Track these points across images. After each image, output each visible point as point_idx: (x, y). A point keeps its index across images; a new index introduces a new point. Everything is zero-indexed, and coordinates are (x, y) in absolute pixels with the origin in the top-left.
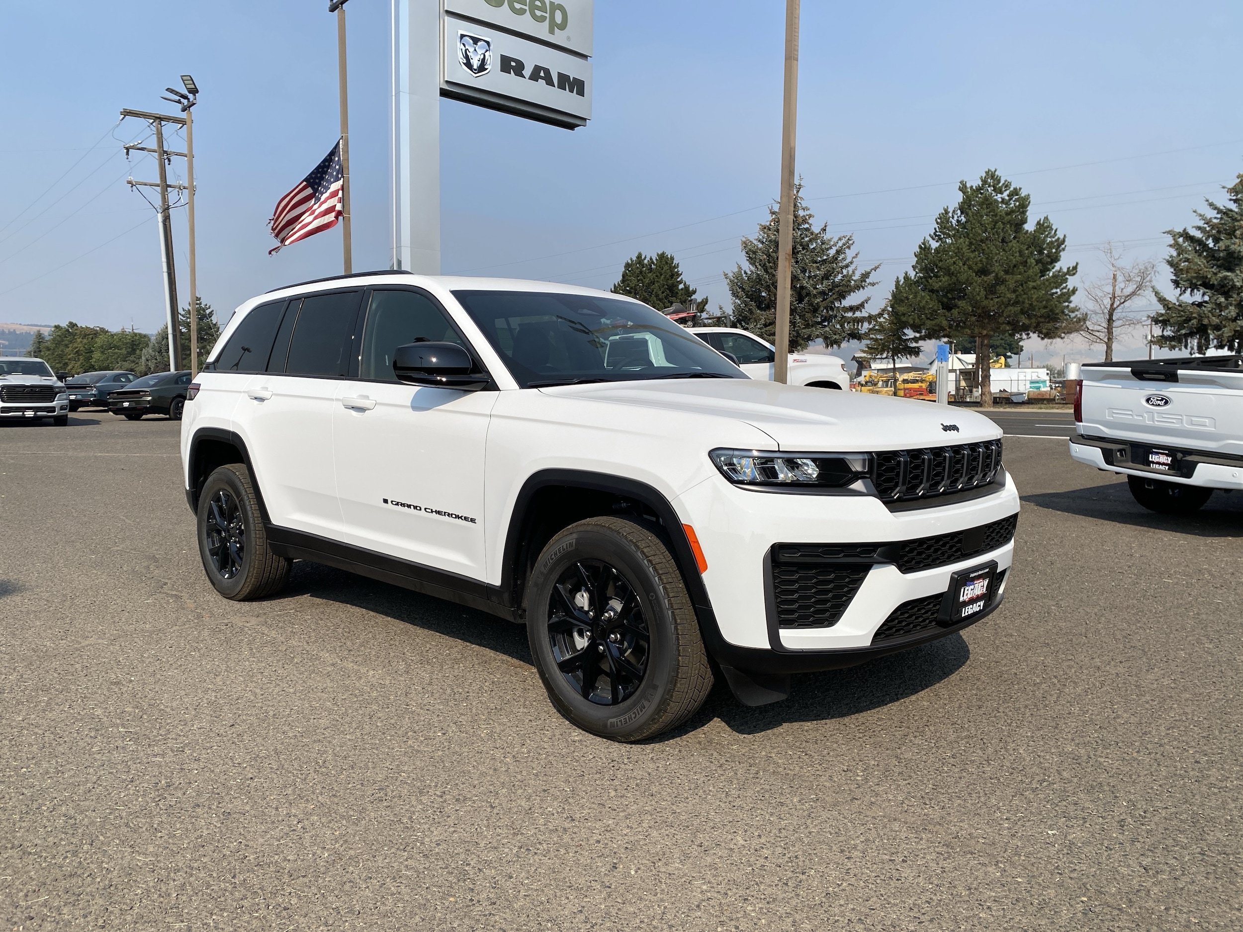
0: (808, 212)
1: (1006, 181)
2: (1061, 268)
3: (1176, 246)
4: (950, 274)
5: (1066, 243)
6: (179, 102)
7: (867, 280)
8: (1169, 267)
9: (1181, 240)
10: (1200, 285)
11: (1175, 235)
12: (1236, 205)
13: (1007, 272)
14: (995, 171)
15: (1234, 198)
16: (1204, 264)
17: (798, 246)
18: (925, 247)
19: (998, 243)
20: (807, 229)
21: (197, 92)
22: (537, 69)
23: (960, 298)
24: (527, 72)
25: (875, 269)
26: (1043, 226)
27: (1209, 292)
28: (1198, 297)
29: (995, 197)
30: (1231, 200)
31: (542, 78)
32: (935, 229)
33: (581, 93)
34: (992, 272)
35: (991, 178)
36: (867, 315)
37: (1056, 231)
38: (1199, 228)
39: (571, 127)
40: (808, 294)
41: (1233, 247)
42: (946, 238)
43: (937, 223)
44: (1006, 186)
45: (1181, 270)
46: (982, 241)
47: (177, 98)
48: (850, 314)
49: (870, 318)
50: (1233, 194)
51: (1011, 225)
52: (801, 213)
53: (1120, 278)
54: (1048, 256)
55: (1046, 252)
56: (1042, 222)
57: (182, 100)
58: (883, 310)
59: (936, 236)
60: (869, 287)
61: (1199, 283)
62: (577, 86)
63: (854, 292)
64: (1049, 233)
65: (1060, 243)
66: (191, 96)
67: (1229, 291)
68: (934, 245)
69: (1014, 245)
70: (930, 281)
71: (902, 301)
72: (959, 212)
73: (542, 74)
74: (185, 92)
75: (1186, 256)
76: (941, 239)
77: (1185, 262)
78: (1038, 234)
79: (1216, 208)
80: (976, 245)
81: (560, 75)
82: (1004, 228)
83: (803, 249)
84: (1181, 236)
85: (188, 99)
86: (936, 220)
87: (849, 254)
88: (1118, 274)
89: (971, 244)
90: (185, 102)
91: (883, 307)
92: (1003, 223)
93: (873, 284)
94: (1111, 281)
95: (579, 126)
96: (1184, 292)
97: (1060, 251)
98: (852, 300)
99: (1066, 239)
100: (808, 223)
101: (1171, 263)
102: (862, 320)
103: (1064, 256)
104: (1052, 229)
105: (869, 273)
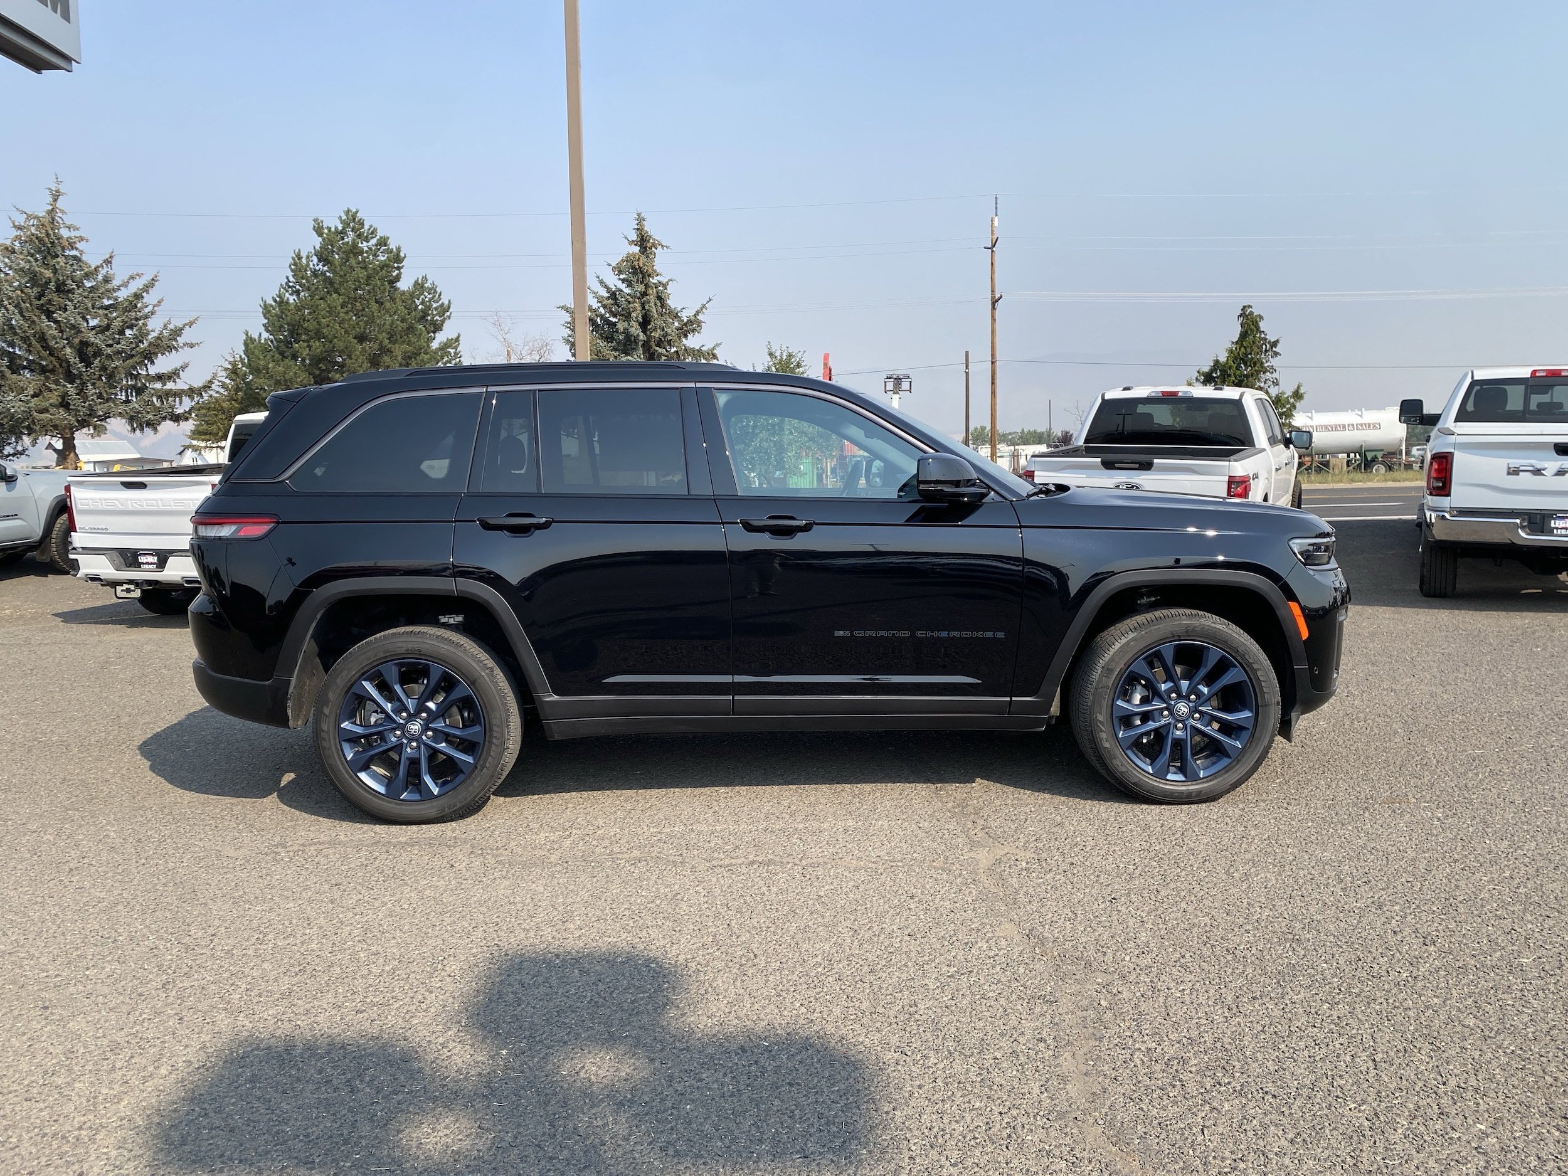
0: (77, 233)
1: (371, 226)
2: (444, 340)
4: (320, 338)
5: (451, 310)
7: (178, 338)
12: (624, 285)
14: (357, 212)
15: (621, 277)
17: (69, 282)
18: (281, 302)
19: (372, 302)
20: (75, 258)
23: (337, 371)
25: (191, 324)
26: (419, 286)
29: (360, 245)
30: (617, 279)
32: (287, 278)
34: (373, 340)
35: (352, 221)
36: (186, 387)
37: (440, 295)
40: (98, 353)
42: (306, 292)
43: (292, 270)
44: (372, 233)
48: (158, 385)
49: (191, 392)
50: (619, 274)
51: (383, 282)
52: (64, 233)
54: (431, 323)
55: (428, 319)
56: (420, 281)
58: (211, 382)
59: (289, 287)
60: (186, 348)
63: (163, 354)
64: (432, 297)
65: (444, 310)
68: (291, 299)
72: (315, 259)
76: (298, 292)
78: (417, 295)
79: (607, 287)
80: (351, 304)
82: (380, 285)
83: (78, 287)
87: (149, 299)
89: (342, 302)
91: (209, 379)
92: (378, 280)
93: (192, 346)
97: (445, 318)
98: (162, 364)
99: (451, 305)
100: (77, 249)
102: (178, 394)
103: (447, 325)
104: (435, 292)
105: (181, 329)
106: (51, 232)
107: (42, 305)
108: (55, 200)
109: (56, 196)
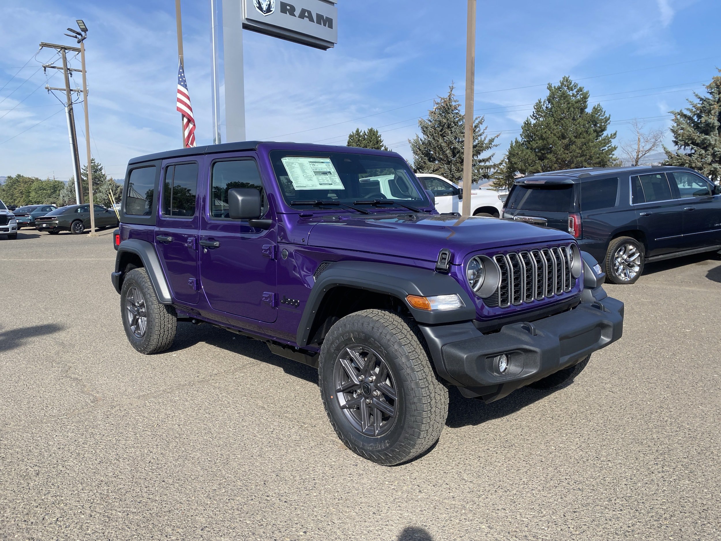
0: (458, 103)
1: (575, 83)
2: (607, 135)
3: (676, 121)
4: (542, 138)
5: (610, 120)
6: (76, 37)
7: (492, 143)
8: (672, 133)
9: (679, 117)
10: (690, 144)
11: (675, 114)
12: (711, 95)
13: (576, 137)
14: (569, 77)
15: (710, 91)
16: (693, 131)
17: (452, 123)
18: (528, 123)
19: (570, 120)
20: (457, 113)
21: (87, 30)
22: (303, 11)
23: (548, 153)
24: (297, 13)
25: (497, 136)
26: (597, 110)
27: (695, 148)
28: (688, 150)
29: (569, 93)
30: (708, 92)
31: (306, 17)
32: (533, 112)
33: (331, 26)
34: (567, 138)
35: (566, 82)
36: (493, 164)
37: (605, 112)
38: (688, 109)
39: (324, 48)
40: (458, 152)
41: (710, 121)
42: (540, 118)
43: (535, 109)
44: (575, 86)
45: (679, 134)
46: (561, 119)
47: (75, 35)
48: (482, 164)
49: (495, 166)
50: (709, 89)
51: (578, 109)
52: (453, 104)
53: (642, 140)
54: (600, 127)
55: (598, 125)
56: (596, 107)
57: (78, 36)
58: (502, 161)
59: (534, 116)
60: (494, 147)
61: (689, 142)
62: (328, 22)
63: (485, 150)
64: (601, 114)
65: (607, 120)
66: (83, 33)
67: (707, 146)
68: (533, 122)
69: (580, 121)
70: (531, 143)
71: (514, 155)
72: (547, 102)
73: (306, 14)
74: (79, 31)
75: (682, 126)
76: (537, 118)
77: (681, 129)
78: (594, 114)
79: (699, 98)
80: (558, 121)
81: (318, 15)
82: (574, 111)
83: (455, 125)
84: (679, 114)
85: (82, 35)
86: (534, 107)
87: (482, 127)
88: (641, 137)
89: (555, 121)
92: (574, 108)
93: (496, 146)
94: (637, 142)
95: (329, 47)
96: (680, 148)
97: (607, 124)
98: (484, 155)
99: (611, 117)
100: (458, 110)
101: (673, 131)
102: (488, 167)
103: (609, 127)
104: (602, 111)
105: (494, 139)
106: (448, 104)
107: (443, 134)
108: (451, 91)
109: (452, 89)
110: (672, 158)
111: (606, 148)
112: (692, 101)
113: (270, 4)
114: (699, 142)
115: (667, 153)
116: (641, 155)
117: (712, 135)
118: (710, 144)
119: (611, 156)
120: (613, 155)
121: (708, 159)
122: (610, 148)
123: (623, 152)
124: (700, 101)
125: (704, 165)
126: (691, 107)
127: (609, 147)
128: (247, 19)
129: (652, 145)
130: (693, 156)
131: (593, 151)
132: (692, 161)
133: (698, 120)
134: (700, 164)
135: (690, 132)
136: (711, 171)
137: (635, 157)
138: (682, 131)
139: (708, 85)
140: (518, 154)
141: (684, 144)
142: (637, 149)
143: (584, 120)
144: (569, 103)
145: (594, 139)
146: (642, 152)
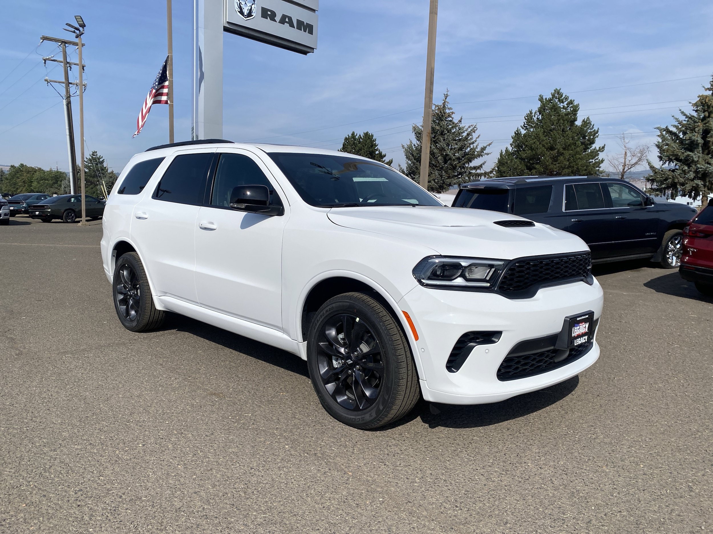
0: (451, 111)
1: (566, 96)
2: (595, 148)
3: (662, 136)
4: (532, 149)
5: (599, 133)
6: (74, 32)
7: (484, 151)
8: (657, 148)
9: (664, 133)
10: (674, 159)
11: (661, 130)
12: (696, 113)
13: (564, 149)
14: (560, 90)
15: (696, 109)
16: (677, 147)
17: (445, 130)
18: (518, 133)
19: (560, 132)
20: (451, 121)
21: (85, 26)
22: (284, 17)
23: (537, 163)
24: (278, 18)
25: (489, 145)
26: (586, 123)
27: (679, 164)
28: (672, 165)
29: (559, 105)
30: (694, 110)
31: (287, 22)
32: (524, 122)
33: (311, 32)
34: (555, 149)
35: (557, 94)
36: (483, 172)
37: (593, 125)
38: (675, 126)
39: (305, 53)
40: (450, 159)
41: (693, 138)
42: (530, 128)
43: (526, 119)
44: (566, 99)
45: (664, 150)
46: (551, 130)
47: (73, 30)
48: (473, 171)
49: (485, 174)
50: (695, 107)
51: (568, 122)
52: (447, 111)
53: (629, 154)
54: (588, 140)
55: (587, 138)
56: (585, 120)
57: (76, 31)
59: (525, 127)
60: (485, 155)
61: (673, 158)
62: (309, 28)
63: (477, 158)
64: (589, 127)
65: (596, 133)
66: (81, 29)
67: (690, 163)
68: (523, 132)
69: (569, 133)
70: (520, 153)
71: (504, 164)
72: (538, 113)
73: (287, 20)
74: (77, 26)
75: (667, 142)
76: (527, 129)
77: (666, 145)
78: (583, 127)
79: (685, 115)
80: (548, 132)
81: (298, 21)
82: (563, 123)
83: (448, 132)
84: (665, 131)
85: (80, 30)
86: (525, 117)
87: (475, 135)
88: (628, 151)
89: (544, 132)
90: (78, 32)
91: (493, 168)
92: (564, 121)
93: (488, 154)
94: (623, 156)
95: (309, 52)
96: (665, 163)
97: (595, 137)
98: (475, 163)
99: (599, 131)
100: (451, 117)
101: (658, 146)
102: (480, 175)
103: (597, 140)
104: (591, 125)
105: (486, 147)
106: (442, 112)
107: (435, 140)
108: (446, 98)
109: (446, 96)
110: (656, 173)
111: (593, 160)
112: (677, 118)
113: (251, 9)
114: (683, 158)
115: (652, 167)
116: (627, 168)
117: (696, 152)
118: (693, 161)
119: (598, 168)
120: (600, 167)
121: (690, 175)
122: (597, 161)
123: (610, 165)
124: (686, 118)
125: (686, 181)
126: (676, 124)
127: (596, 159)
128: (228, 22)
129: (637, 159)
130: (676, 172)
131: (580, 163)
132: (675, 177)
133: (683, 137)
134: (682, 180)
135: (674, 148)
136: (693, 187)
137: (622, 170)
138: (667, 147)
139: (694, 102)
140: (507, 163)
141: (668, 159)
142: (624, 162)
143: (574, 133)
144: (559, 116)
145: (581, 151)
146: (627, 166)
